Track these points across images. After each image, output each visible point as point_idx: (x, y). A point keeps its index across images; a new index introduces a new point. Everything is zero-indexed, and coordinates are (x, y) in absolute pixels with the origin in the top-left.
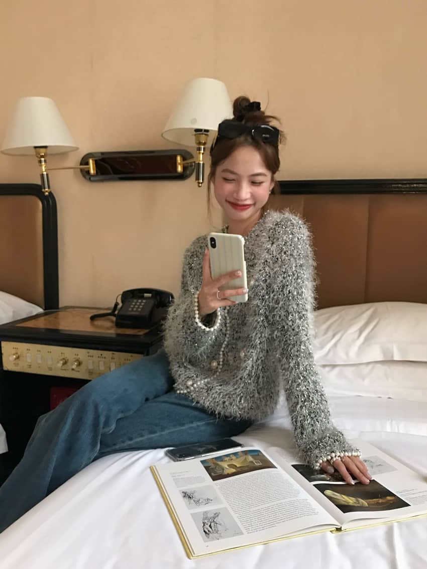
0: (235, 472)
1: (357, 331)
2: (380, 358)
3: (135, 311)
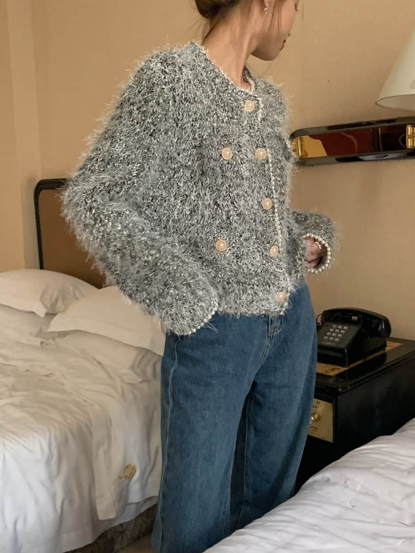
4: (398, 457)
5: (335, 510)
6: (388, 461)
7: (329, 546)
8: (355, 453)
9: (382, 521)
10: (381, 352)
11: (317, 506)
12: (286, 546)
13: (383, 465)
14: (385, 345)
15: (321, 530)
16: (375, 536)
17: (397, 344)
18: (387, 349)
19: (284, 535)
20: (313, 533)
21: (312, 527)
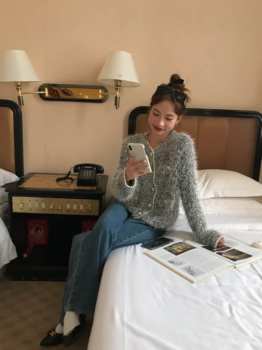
0: (182, 251)
1: (202, 184)
2: (213, 196)
3: (87, 177)
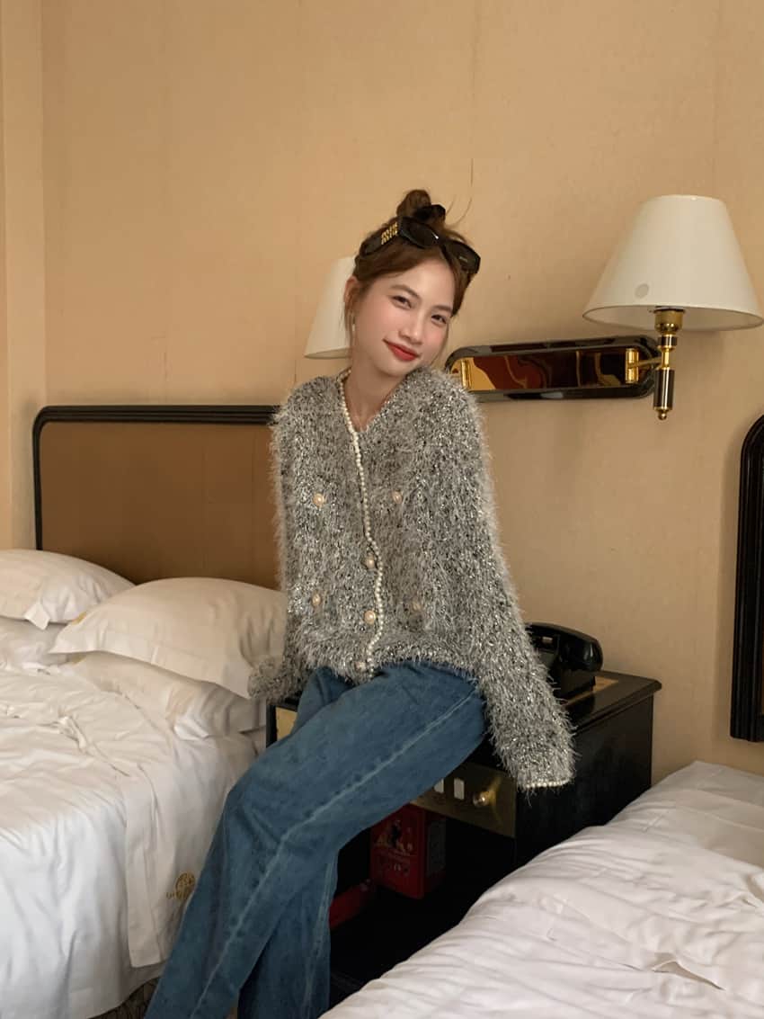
4: (618, 860)
5: (526, 946)
6: (603, 867)
7: (520, 1005)
8: (553, 854)
9: (598, 963)
10: (586, 694)
11: (495, 940)
12: (452, 1005)
13: (597, 873)
14: (593, 683)
15: (506, 979)
16: (589, 988)
17: (610, 682)
18: (596, 688)
19: (449, 988)
20: (493, 984)
21: (491, 973)
